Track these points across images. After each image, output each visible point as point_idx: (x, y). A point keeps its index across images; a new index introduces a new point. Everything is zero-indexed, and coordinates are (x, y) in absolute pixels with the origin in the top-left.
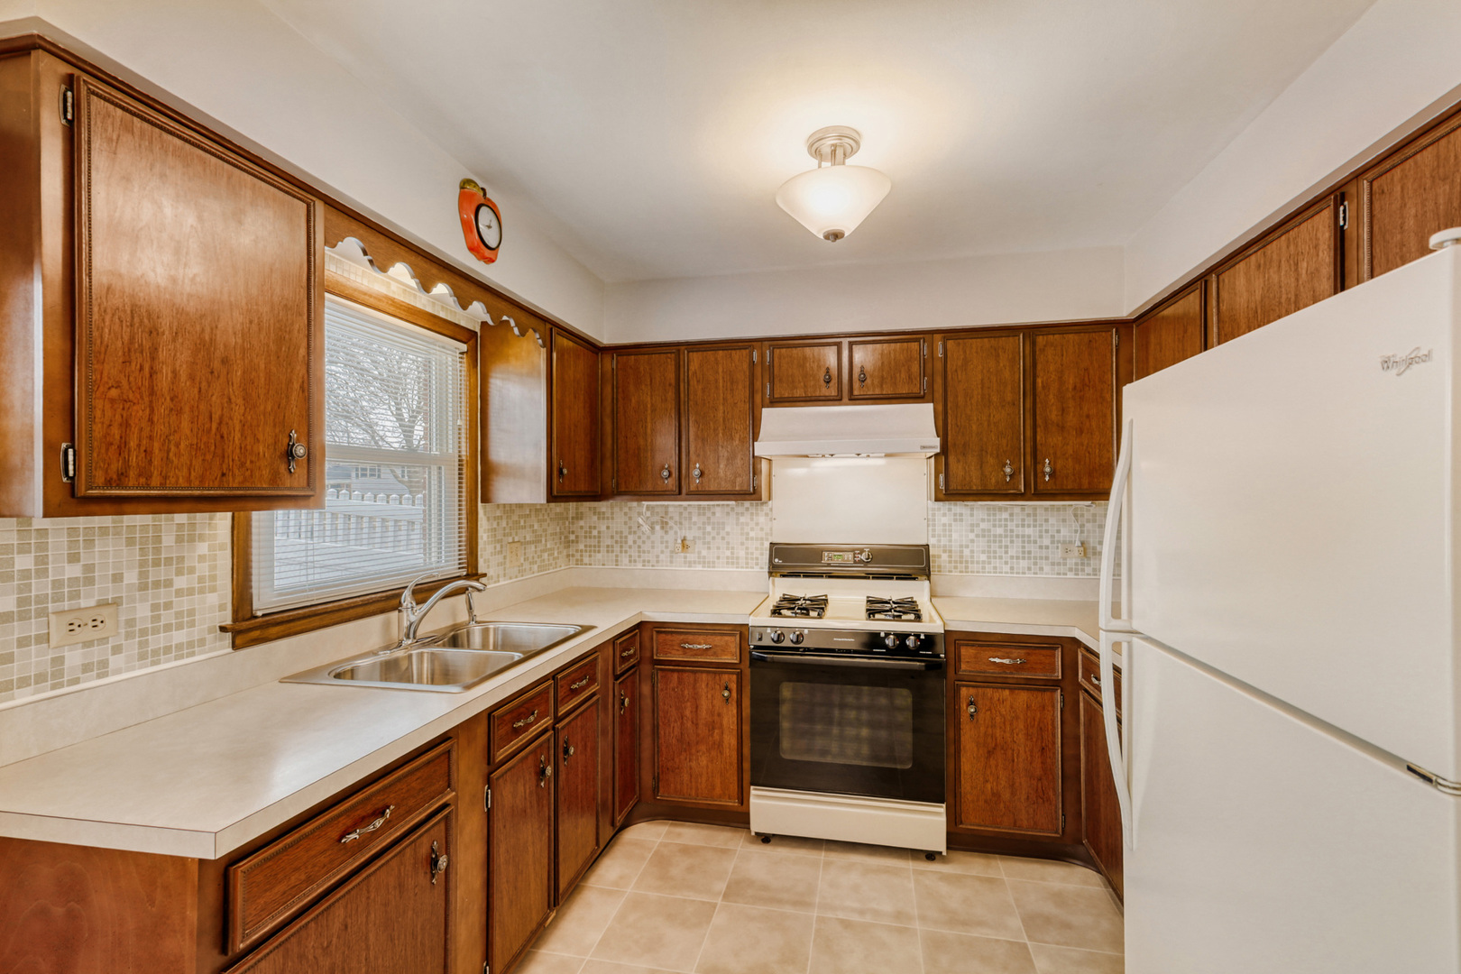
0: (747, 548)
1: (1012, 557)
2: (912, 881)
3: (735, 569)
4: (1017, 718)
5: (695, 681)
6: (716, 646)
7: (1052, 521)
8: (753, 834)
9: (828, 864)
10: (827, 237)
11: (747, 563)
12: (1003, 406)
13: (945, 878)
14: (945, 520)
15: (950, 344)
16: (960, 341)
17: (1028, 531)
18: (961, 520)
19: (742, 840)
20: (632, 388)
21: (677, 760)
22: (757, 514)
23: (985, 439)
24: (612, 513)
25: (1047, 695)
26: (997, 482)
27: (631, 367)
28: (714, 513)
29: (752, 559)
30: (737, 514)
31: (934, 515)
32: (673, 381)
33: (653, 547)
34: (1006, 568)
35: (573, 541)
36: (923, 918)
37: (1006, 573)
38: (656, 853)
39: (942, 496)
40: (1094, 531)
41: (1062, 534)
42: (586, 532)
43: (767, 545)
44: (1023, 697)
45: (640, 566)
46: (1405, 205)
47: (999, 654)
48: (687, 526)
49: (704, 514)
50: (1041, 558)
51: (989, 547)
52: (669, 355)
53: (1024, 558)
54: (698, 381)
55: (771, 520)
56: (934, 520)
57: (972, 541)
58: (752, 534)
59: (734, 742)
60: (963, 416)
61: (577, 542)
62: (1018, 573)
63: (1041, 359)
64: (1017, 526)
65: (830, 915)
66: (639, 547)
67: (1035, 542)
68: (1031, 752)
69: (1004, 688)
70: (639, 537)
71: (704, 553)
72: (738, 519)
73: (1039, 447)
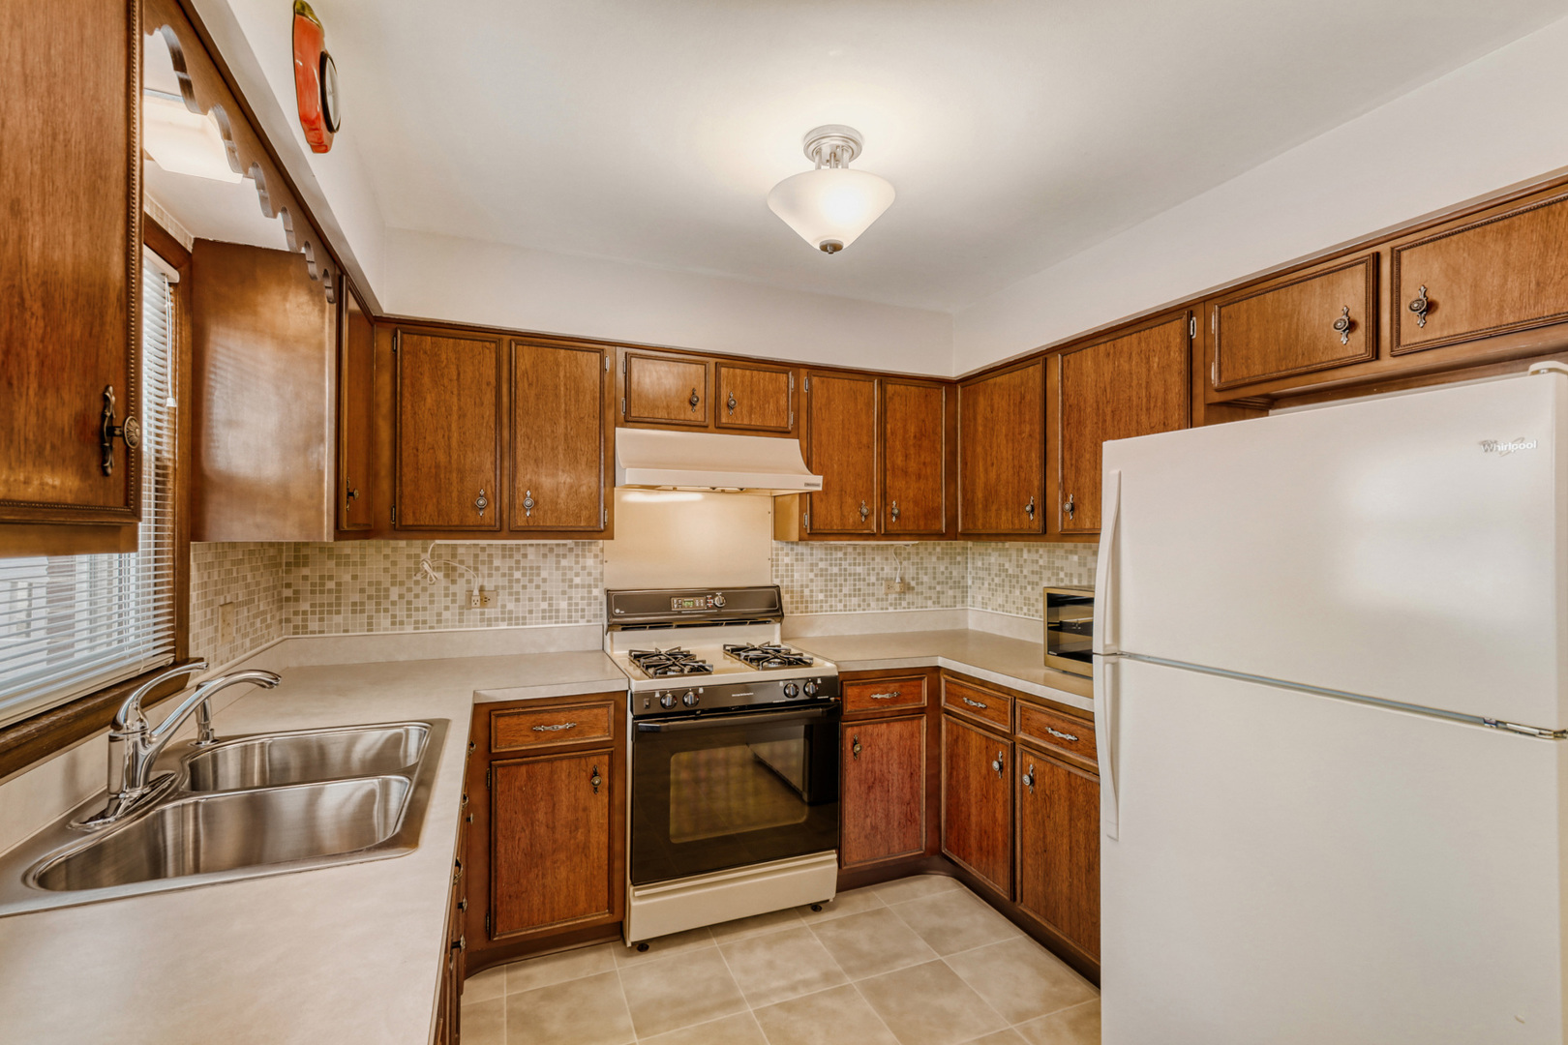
0: (570, 598)
1: (845, 595)
2: (817, 938)
3: (554, 625)
4: (892, 749)
5: (552, 772)
6: (582, 723)
7: (878, 559)
8: (629, 945)
9: (727, 950)
10: (824, 248)
11: (570, 617)
12: (860, 448)
13: (841, 924)
14: (787, 560)
15: (815, 380)
16: (825, 379)
17: (859, 569)
18: (802, 560)
19: (614, 957)
20: (426, 380)
21: (524, 881)
22: (584, 556)
23: (844, 480)
24: (363, 556)
25: (916, 722)
26: (854, 522)
27: (425, 353)
28: (525, 556)
29: (576, 611)
30: (558, 556)
31: (777, 555)
32: (493, 381)
33: (432, 602)
34: (840, 606)
35: (288, 599)
36: (849, 971)
37: (841, 610)
38: (511, 1013)
39: (806, 536)
40: (909, 568)
41: (885, 571)
42: (313, 585)
43: (598, 593)
44: (897, 727)
45: (409, 629)
46: (1250, 330)
47: (879, 690)
48: (486, 572)
49: (511, 556)
50: (869, 595)
51: (826, 586)
52: (487, 344)
53: (855, 596)
54: (530, 385)
55: (602, 562)
56: (777, 560)
57: (812, 581)
58: (577, 580)
59: (604, 838)
60: (827, 455)
61: (297, 600)
62: (850, 610)
63: (890, 407)
64: (850, 565)
65: (765, 1004)
66: (409, 603)
67: (864, 580)
68: (902, 779)
69: (882, 723)
70: (409, 590)
71: (510, 606)
72: (558, 562)
73: (888, 490)
